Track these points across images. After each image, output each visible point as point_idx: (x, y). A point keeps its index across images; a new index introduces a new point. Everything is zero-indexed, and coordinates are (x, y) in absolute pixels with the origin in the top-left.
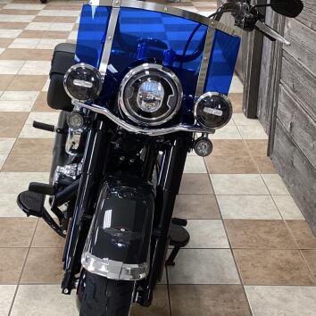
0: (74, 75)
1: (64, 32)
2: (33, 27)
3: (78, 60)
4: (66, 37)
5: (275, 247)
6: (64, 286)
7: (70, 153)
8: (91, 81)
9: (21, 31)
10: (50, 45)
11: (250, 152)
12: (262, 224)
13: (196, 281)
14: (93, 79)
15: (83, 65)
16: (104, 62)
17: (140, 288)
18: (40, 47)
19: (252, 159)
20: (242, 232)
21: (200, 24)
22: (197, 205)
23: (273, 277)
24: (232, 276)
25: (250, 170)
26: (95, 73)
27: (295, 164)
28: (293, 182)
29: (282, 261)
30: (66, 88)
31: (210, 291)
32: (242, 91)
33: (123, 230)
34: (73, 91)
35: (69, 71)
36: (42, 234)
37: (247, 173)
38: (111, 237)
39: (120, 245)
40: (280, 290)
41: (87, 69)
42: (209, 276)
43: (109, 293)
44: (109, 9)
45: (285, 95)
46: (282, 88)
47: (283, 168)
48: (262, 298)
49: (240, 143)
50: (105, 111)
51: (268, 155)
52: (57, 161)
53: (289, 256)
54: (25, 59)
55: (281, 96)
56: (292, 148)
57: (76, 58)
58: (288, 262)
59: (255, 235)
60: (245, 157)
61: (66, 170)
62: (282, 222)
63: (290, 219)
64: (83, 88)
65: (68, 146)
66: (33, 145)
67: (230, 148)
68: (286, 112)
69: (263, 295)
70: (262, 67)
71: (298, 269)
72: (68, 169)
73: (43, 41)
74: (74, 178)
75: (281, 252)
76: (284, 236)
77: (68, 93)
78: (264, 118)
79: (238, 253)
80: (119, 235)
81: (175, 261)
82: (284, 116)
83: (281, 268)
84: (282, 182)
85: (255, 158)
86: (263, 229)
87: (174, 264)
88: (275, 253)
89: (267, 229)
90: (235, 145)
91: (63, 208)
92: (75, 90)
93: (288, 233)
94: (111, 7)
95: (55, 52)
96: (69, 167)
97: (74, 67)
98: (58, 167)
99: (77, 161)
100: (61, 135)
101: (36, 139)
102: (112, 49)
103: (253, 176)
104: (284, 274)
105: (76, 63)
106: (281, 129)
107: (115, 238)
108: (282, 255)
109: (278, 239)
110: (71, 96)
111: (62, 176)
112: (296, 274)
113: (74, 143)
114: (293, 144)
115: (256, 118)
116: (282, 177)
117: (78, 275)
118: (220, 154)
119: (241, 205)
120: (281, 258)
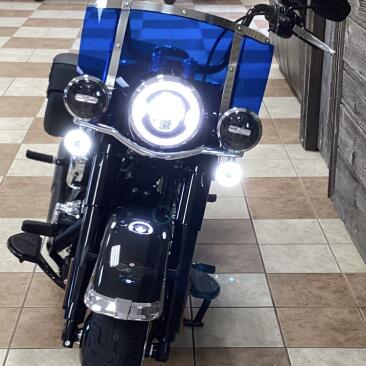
0: (76, 89)
1: (68, 40)
2: (25, 32)
3: (81, 72)
4: (69, 47)
5: (328, 305)
6: (64, 338)
7: (72, 186)
8: (96, 96)
9: (9, 38)
10: (48, 57)
11: (306, 193)
12: (316, 278)
13: (229, 343)
14: (98, 94)
15: (86, 77)
16: (112, 74)
17: (156, 341)
18: (33, 60)
19: (309, 200)
20: (290, 288)
21: (226, 30)
22: (234, 257)
23: (323, 339)
24: (274, 338)
25: (305, 214)
26: (100, 86)
27: (358, 205)
28: (356, 227)
29: (336, 320)
30: (66, 105)
31: (244, 355)
32: (298, 115)
33: (132, 265)
34: (75, 108)
35: (70, 84)
36: (38, 291)
37: (300, 218)
38: (119, 273)
39: (129, 281)
40: (332, 353)
41: (91, 82)
42: (245, 339)
43: (116, 337)
44: (118, 11)
45: (347, 118)
46: (344, 109)
47: (346, 211)
48: (309, 362)
49: (294, 182)
50: (113, 132)
51: (329, 196)
52: (57, 198)
53: (345, 314)
54: (14, 75)
55: (342, 120)
56: (355, 184)
57: (79, 69)
58: (344, 321)
59: (306, 291)
60: (300, 198)
61: (68, 208)
62: (340, 275)
63: (350, 272)
64: (86, 105)
65: (69, 178)
66: (25, 185)
67: (282, 188)
68: (348, 139)
69: (310, 358)
70: (323, 83)
71: (355, 330)
72: (69, 207)
73: (38, 52)
74: (78, 217)
75: (336, 310)
76: (342, 291)
77: (70, 111)
78: (325, 149)
79: (283, 312)
80: (127, 270)
81: (203, 321)
82: (346, 145)
83: (334, 329)
84: (344, 228)
85: (312, 199)
86: (316, 284)
87: (202, 325)
88: (328, 312)
89: (321, 284)
90: (287, 184)
91: (64, 254)
92: (78, 106)
93: (346, 288)
94: (120, 10)
95: (54, 64)
96: (71, 204)
97: (76, 80)
98: (58, 204)
99: (81, 196)
100: (61, 167)
101: (29, 178)
102: (121, 59)
103: (308, 221)
104: (337, 335)
105: (79, 75)
106: (343, 161)
107: (123, 273)
108: (337, 314)
109: (334, 296)
110: (73, 114)
111: (62, 215)
112: (352, 334)
113: (77, 174)
114: (357, 180)
115: (316, 149)
116: (345, 222)
117: (81, 326)
118: (267, 195)
119: (290, 256)
120: (336, 317)
